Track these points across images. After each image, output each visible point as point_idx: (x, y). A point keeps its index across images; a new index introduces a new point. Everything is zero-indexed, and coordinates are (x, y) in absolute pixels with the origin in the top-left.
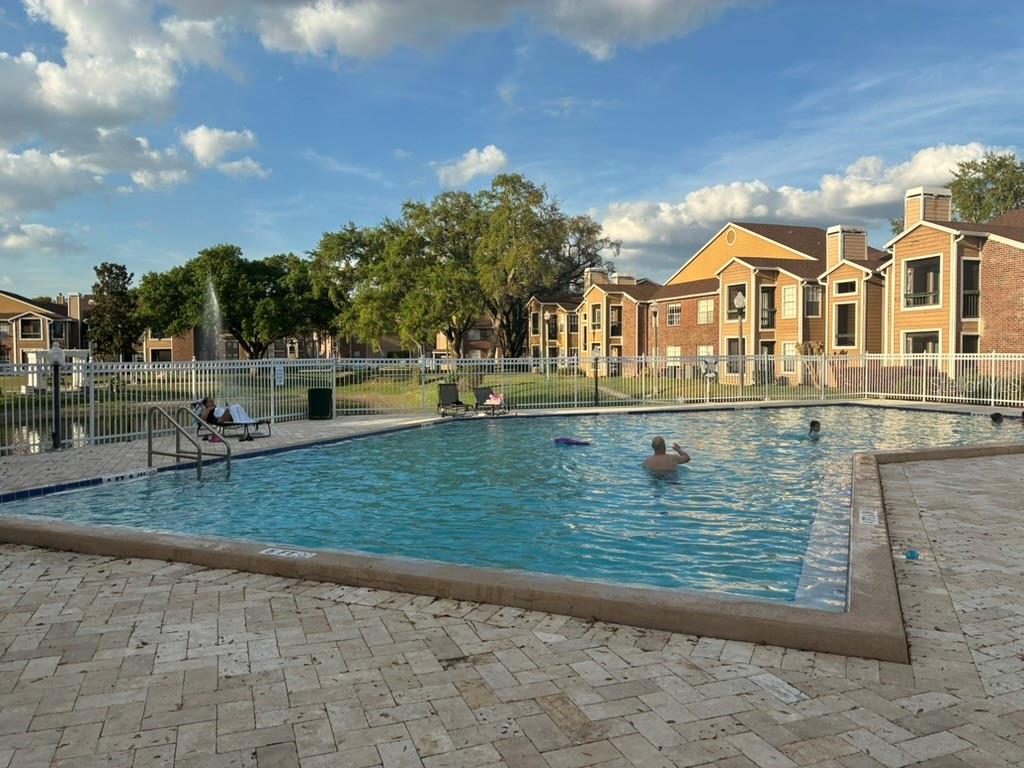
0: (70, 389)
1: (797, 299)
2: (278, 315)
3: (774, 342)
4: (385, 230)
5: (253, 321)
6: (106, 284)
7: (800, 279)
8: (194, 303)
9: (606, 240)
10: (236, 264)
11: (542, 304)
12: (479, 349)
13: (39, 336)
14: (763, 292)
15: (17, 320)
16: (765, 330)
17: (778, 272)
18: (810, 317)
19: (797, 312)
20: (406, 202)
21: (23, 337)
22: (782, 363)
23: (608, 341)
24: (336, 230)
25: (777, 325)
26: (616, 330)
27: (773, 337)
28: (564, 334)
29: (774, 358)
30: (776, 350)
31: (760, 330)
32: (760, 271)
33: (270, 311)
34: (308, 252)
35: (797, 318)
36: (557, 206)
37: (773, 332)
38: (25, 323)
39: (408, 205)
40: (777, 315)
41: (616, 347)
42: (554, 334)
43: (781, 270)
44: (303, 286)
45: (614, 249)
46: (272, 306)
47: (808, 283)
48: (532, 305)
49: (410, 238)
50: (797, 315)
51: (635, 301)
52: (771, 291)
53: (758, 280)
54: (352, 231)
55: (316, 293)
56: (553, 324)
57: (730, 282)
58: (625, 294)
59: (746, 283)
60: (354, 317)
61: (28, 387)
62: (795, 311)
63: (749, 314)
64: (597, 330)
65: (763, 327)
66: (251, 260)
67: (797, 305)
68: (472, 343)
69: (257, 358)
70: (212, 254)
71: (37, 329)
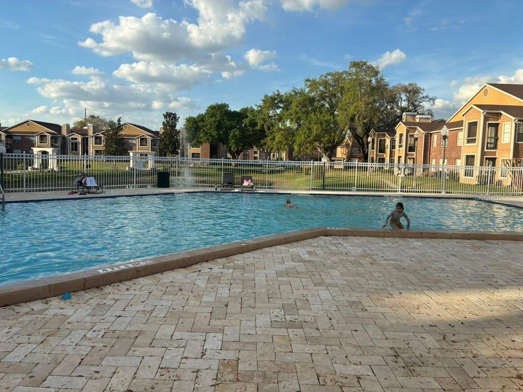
0: (147, 169)
1: (511, 131)
2: (240, 138)
3: (496, 158)
4: (293, 94)
5: (229, 140)
6: (168, 122)
7: (514, 118)
8: (204, 131)
9: (427, 97)
10: (223, 112)
11: (377, 133)
12: (357, 157)
13: (147, 145)
14: (489, 126)
15: (138, 138)
16: (489, 150)
17: (501, 114)
18: (519, 143)
19: (511, 139)
20: (307, 78)
21: (141, 145)
22: (500, 172)
23: (406, 155)
24: (270, 94)
25: (498, 147)
26: (412, 149)
27: (495, 155)
28: (388, 151)
29: (495, 169)
30: (496, 164)
31: (485, 150)
32: (487, 113)
33: (237, 136)
34: (256, 105)
35: (510, 143)
36: (384, 78)
37: (495, 152)
38: (142, 139)
39: (307, 80)
40: (499, 141)
41: (412, 158)
42: (382, 150)
43: (503, 112)
44: (253, 124)
45: (431, 101)
46: (237, 133)
47: (519, 121)
48: (372, 133)
49: (304, 97)
50: (510, 142)
51: (423, 132)
52: (496, 126)
53: (486, 119)
54: (278, 95)
55: (258, 127)
56: (382, 144)
57: (470, 120)
58: (418, 128)
59: (478, 121)
60: (273, 139)
61: (129, 167)
62: (509, 139)
63: (478, 140)
64: (401, 149)
65: (488, 148)
66: (232, 111)
67: (511, 135)
68: (354, 154)
69: (235, 159)
70: (212, 108)
71: (146, 142)
